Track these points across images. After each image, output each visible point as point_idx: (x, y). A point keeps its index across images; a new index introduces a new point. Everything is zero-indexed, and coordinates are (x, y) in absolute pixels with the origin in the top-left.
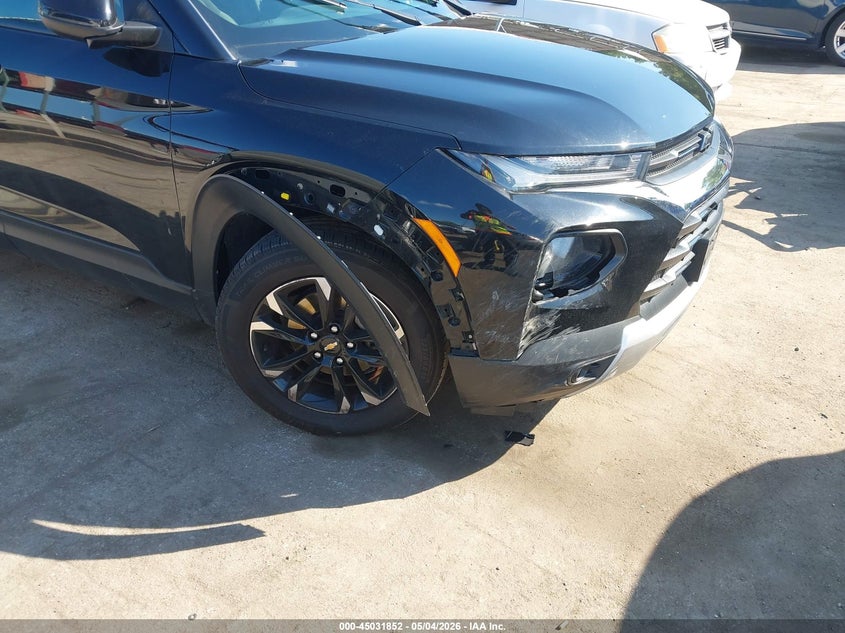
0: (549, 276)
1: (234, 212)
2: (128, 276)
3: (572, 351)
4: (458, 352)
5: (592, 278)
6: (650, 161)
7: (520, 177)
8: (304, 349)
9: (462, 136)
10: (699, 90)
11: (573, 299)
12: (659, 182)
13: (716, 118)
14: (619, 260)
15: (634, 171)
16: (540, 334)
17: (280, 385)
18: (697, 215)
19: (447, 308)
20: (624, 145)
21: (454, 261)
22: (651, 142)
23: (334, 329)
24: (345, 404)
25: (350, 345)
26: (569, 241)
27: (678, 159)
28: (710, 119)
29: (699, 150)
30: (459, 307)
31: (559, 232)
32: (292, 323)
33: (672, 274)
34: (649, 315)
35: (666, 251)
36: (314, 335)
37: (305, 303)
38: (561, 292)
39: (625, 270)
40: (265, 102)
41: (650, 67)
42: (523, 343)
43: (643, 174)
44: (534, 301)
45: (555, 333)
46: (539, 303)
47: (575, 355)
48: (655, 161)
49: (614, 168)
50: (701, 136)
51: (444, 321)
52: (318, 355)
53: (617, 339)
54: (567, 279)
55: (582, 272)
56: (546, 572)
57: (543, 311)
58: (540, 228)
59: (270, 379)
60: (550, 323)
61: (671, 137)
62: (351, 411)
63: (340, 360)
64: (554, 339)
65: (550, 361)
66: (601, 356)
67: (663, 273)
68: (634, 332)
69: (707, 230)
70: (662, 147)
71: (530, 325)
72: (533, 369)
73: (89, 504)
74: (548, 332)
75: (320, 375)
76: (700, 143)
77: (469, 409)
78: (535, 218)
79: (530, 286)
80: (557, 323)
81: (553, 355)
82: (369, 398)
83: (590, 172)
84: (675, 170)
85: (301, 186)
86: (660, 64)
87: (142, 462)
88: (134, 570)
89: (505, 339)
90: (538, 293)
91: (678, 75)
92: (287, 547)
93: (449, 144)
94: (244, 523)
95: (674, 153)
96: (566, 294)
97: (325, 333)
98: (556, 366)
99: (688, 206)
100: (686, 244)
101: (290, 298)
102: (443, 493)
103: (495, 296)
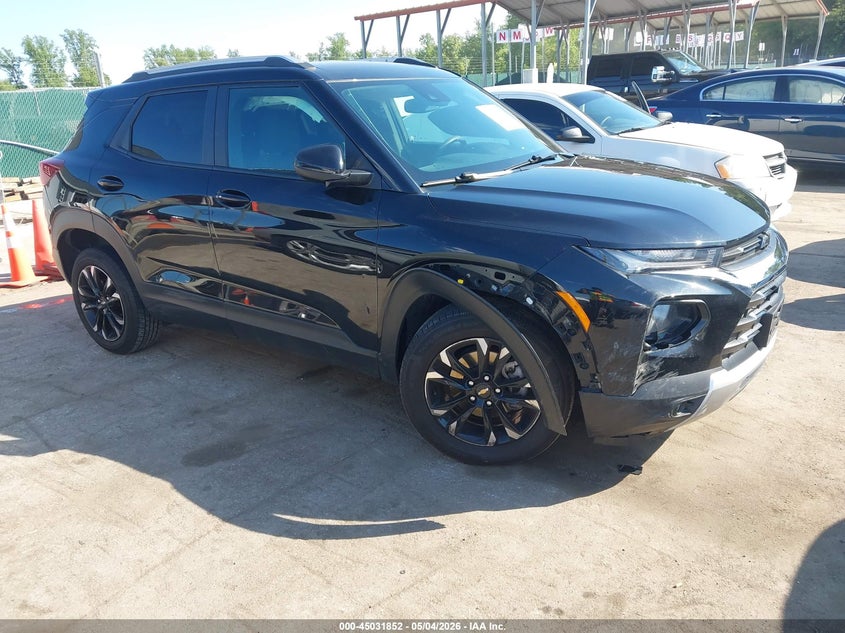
0: (654, 334)
1: (421, 294)
2: (326, 346)
3: (673, 390)
4: (587, 389)
5: (685, 336)
6: (724, 253)
7: (632, 264)
8: (463, 393)
9: (590, 237)
10: (759, 207)
11: (673, 351)
12: (731, 270)
13: (771, 226)
14: (705, 322)
15: (711, 261)
16: (649, 376)
17: (443, 423)
18: (762, 294)
19: (579, 356)
20: (699, 243)
21: (586, 322)
22: (723, 241)
23: (487, 378)
24: (493, 438)
25: (498, 391)
26: (666, 308)
27: (743, 254)
28: (767, 226)
29: (760, 248)
30: (587, 355)
31: (661, 300)
32: (454, 374)
33: (745, 337)
34: (729, 367)
35: (738, 318)
36: (471, 383)
37: (462, 361)
38: (663, 346)
39: (710, 331)
40: (448, 220)
41: (715, 190)
42: (637, 382)
43: (719, 262)
44: (645, 351)
45: (660, 376)
46: (648, 352)
47: (675, 393)
48: (726, 254)
49: (697, 259)
50: (761, 238)
51: (577, 366)
52: (473, 398)
53: (706, 383)
54: (666, 337)
55: (678, 331)
56: (660, 553)
57: (651, 358)
58: (647, 297)
59: (436, 417)
60: (656, 368)
61: (737, 238)
62: (496, 444)
63: (489, 403)
64: (660, 381)
65: (657, 397)
66: (695, 395)
67: (737, 336)
68: (718, 379)
69: (769, 307)
70: (731, 245)
71: (641, 368)
72: (644, 403)
73: (310, 504)
74: (656, 375)
75: (472, 418)
76: (760, 243)
77: (592, 439)
78: (644, 290)
79: (640, 339)
80: (661, 368)
81: (660, 393)
82: (512, 434)
83: (680, 261)
84: (742, 261)
85: (469, 275)
86: (725, 188)
87: (341, 479)
88: (353, 545)
89: (623, 379)
90: (647, 345)
91: (740, 196)
92: (462, 533)
93: (581, 243)
94: (427, 519)
95: (741, 249)
96: (667, 346)
97: (480, 382)
98: (662, 401)
99: (754, 286)
100: (754, 315)
101: (455, 354)
102: (575, 504)
103: (616, 346)
